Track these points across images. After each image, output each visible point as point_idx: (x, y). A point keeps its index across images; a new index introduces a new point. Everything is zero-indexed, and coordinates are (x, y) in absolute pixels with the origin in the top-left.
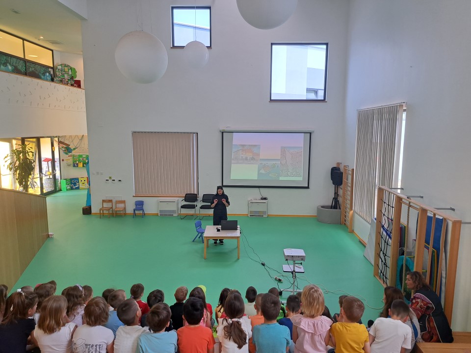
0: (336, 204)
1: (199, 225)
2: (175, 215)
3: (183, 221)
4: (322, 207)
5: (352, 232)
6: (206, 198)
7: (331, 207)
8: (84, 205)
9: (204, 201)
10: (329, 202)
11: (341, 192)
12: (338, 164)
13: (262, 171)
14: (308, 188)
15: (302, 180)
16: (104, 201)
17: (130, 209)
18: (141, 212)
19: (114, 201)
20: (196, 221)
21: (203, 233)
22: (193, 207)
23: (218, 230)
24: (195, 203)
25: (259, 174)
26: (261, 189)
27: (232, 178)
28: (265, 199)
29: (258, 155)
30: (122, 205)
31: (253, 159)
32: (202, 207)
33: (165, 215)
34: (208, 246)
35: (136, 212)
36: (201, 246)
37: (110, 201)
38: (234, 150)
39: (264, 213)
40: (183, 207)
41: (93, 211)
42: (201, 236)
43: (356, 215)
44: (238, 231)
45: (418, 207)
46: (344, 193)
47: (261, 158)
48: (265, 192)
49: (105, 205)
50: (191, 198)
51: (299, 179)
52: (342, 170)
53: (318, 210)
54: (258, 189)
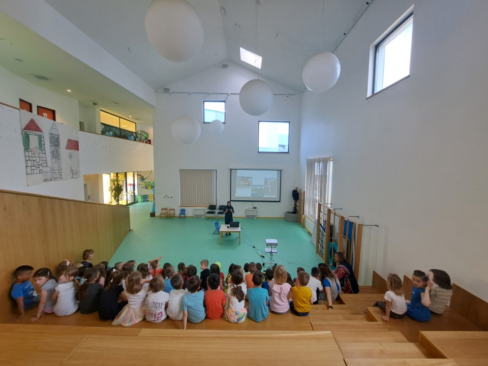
0: (295, 211)
1: (217, 224)
2: (203, 217)
3: (208, 221)
4: (288, 212)
5: (304, 227)
6: (221, 207)
7: (293, 213)
8: (151, 211)
9: (220, 209)
10: (291, 210)
11: (298, 204)
12: (296, 188)
13: (254, 192)
14: (280, 201)
16: (162, 209)
17: (177, 213)
18: (184, 215)
19: (168, 209)
20: (216, 221)
21: (219, 229)
22: (213, 213)
23: (228, 227)
24: (215, 211)
25: (252, 194)
26: (253, 203)
27: (236, 196)
28: (255, 208)
29: (252, 183)
30: (173, 212)
31: (248, 185)
32: (219, 213)
33: (197, 217)
34: (222, 236)
35: (181, 215)
36: (218, 236)
37: (166, 209)
38: (237, 180)
39: (254, 216)
40: (208, 213)
41: (156, 215)
42: (218, 230)
43: (306, 218)
44: (240, 228)
45: (340, 216)
46: (300, 205)
47: (253, 184)
48: (255, 204)
49: (163, 211)
50: (212, 207)
51: (275, 196)
52: (298, 192)
53: (285, 214)
54: (251, 202)
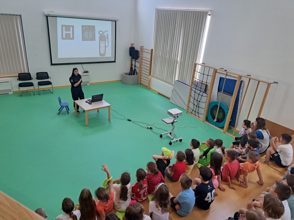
0: (133, 72)
2: (10, 93)
3: (22, 98)
4: (125, 74)
5: (150, 88)
6: (40, 76)
7: (130, 74)
9: (38, 78)
10: (128, 71)
11: (138, 65)
12: (132, 44)
14: (115, 62)
15: (111, 56)
22: (31, 85)
26: (83, 65)
27: (59, 57)
28: (87, 72)
32: (40, 84)
39: (88, 82)
43: (153, 78)
45: (237, 76)
46: (141, 65)
48: (86, 67)
50: (24, 78)
51: (109, 56)
52: (137, 48)
53: (123, 76)
54: (80, 65)
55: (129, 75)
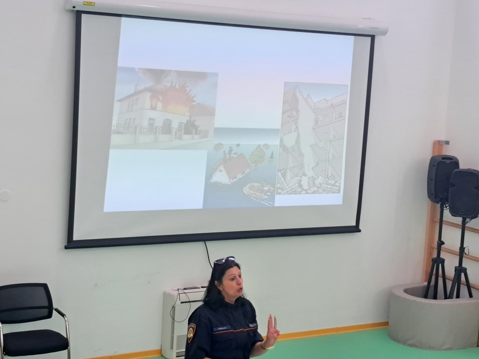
4: (406, 291)
13: (221, 177)
15: (341, 203)
26: (211, 245)
31: (190, 128)
38: (122, 90)
54: (200, 245)
55: (426, 297)
